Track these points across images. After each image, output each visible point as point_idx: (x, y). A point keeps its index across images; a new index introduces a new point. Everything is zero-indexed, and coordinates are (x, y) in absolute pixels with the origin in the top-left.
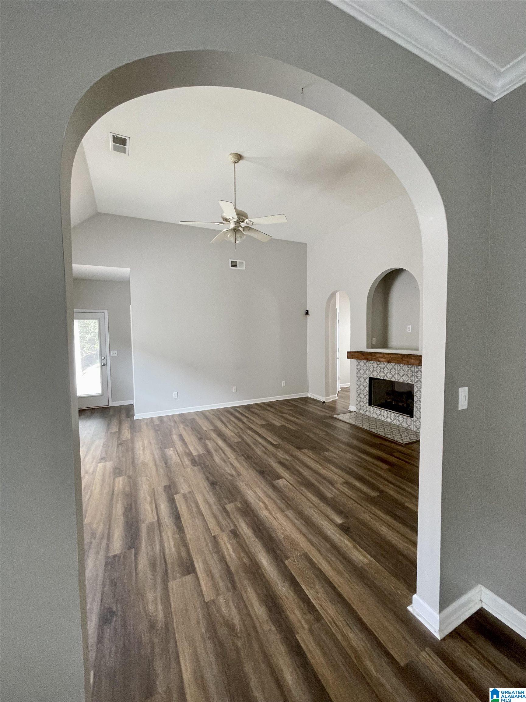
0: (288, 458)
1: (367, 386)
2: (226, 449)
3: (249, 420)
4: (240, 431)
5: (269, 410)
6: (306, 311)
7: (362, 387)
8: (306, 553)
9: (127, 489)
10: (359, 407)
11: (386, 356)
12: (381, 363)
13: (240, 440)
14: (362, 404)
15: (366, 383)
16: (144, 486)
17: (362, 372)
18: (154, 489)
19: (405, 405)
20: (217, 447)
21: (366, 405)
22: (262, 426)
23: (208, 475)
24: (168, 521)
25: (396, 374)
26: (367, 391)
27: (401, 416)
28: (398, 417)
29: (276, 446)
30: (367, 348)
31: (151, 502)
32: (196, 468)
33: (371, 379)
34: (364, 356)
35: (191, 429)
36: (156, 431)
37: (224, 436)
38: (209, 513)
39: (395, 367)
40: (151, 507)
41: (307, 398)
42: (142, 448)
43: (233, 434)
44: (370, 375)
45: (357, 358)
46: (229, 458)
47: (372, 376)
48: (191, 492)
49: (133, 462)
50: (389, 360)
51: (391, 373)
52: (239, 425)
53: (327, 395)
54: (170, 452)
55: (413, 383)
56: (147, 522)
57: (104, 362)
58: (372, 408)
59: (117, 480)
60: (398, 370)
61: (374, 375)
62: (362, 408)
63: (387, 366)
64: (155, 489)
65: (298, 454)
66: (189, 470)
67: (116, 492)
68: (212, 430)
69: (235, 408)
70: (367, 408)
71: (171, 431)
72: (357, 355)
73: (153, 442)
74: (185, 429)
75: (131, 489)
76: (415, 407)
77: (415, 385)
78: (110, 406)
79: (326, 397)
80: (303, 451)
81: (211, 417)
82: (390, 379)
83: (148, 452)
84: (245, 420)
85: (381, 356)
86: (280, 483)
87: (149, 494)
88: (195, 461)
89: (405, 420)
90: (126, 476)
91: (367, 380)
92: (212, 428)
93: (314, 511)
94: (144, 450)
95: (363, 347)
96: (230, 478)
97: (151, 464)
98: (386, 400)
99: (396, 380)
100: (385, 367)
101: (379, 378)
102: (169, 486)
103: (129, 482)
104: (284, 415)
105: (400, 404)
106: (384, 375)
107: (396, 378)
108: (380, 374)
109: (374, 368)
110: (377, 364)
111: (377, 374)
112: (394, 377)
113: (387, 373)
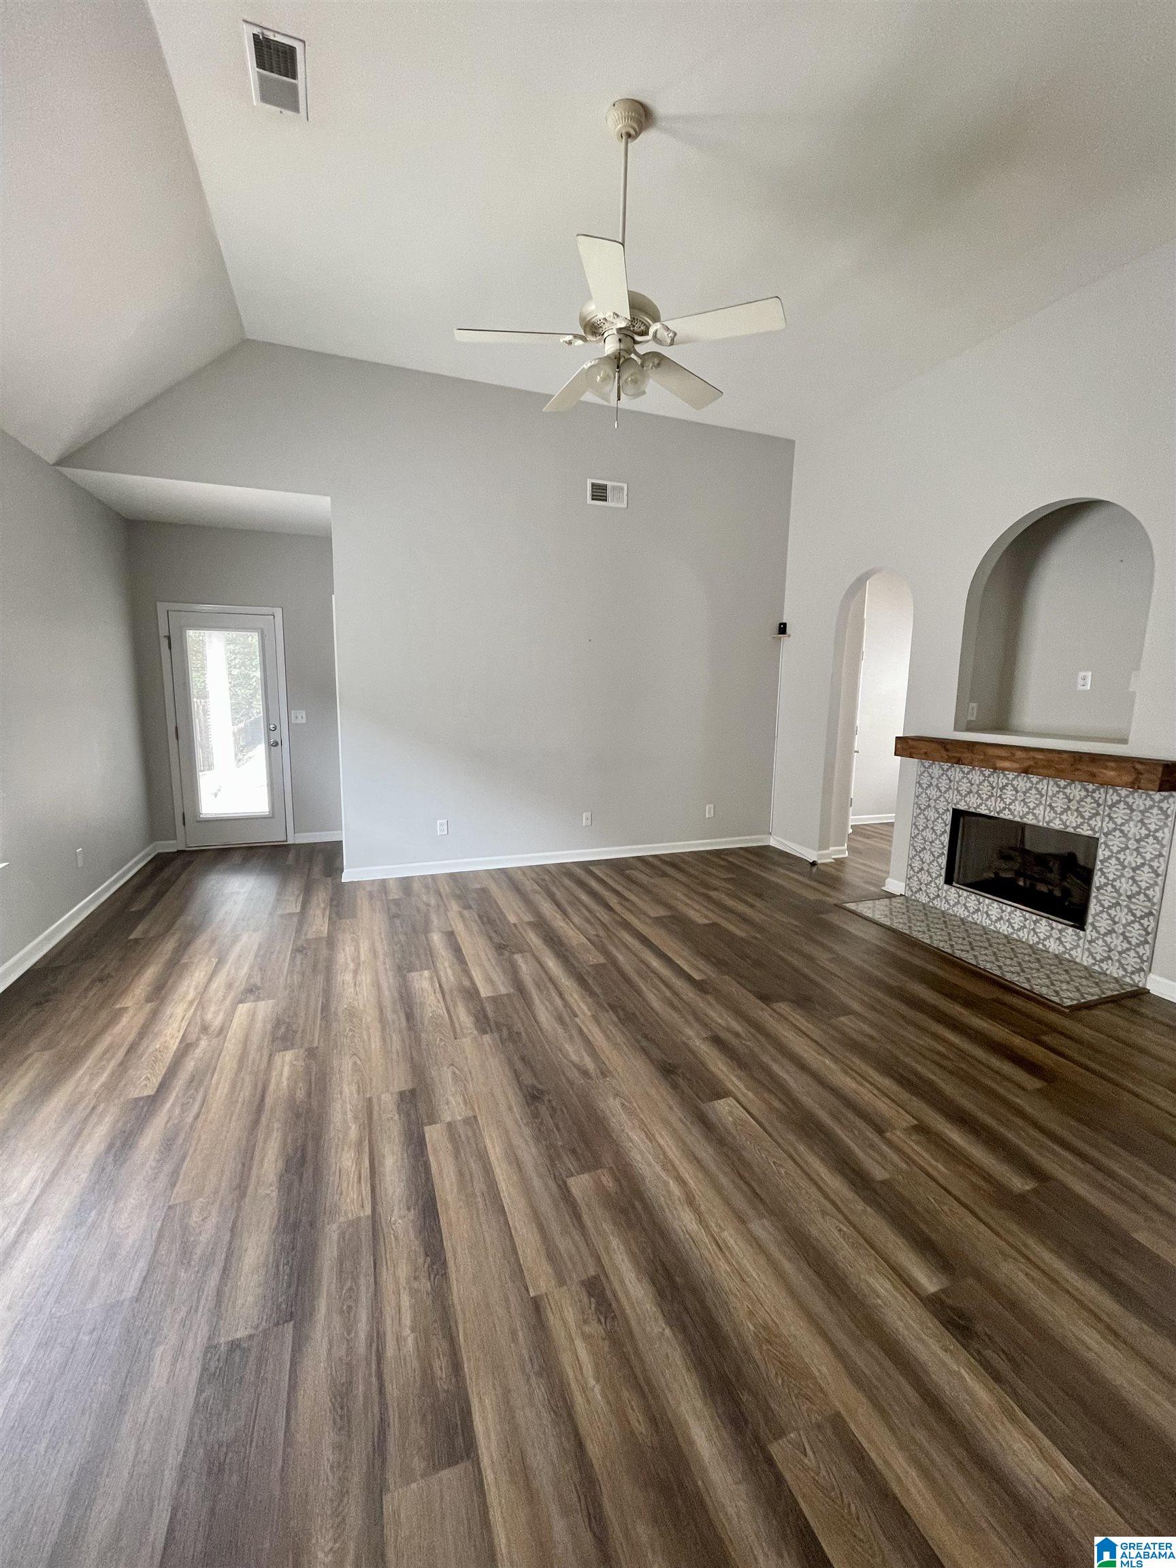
0: (738, 1028)
1: (945, 831)
2: (567, 983)
3: (627, 904)
4: (602, 933)
5: (673, 878)
6: (781, 624)
7: (928, 834)
8: (838, 1414)
9: (300, 1094)
10: (915, 884)
11: (1019, 754)
12: (994, 772)
13: (602, 960)
14: (925, 877)
15: (943, 825)
16: (346, 1090)
17: (933, 792)
18: (370, 1099)
19: (1057, 893)
20: (543, 975)
21: (937, 881)
22: (658, 921)
23: (519, 1065)
24: (400, 1221)
25: (1042, 808)
26: (944, 847)
27: (1044, 922)
28: (1035, 922)
29: (701, 987)
30: (956, 729)
31: (360, 1143)
32: (487, 1039)
33: (957, 814)
34: (947, 750)
35: (477, 918)
36: (393, 917)
37: (561, 943)
38: (522, 1204)
39: (1040, 786)
40: (358, 1162)
41: (767, 848)
42: (352, 966)
43: (585, 940)
44: (958, 803)
45: (926, 756)
46: (576, 1016)
47: (962, 806)
48: (471, 1121)
49: (325, 1007)
50: (1030, 767)
51: (1026, 803)
52: (598, 914)
53: (823, 845)
54: (422, 982)
55: (1097, 835)
56: (342, 1219)
57: (275, 736)
58: (953, 890)
59: (278, 1059)
60: (1050, 793)
61: (971, 803)
62: (923, 888)
63: (1015, 783)
64: (375, 1101)
65: (763, 1014)
66: (467, 1042)
67: (269, 1101)
68: (529, 923)
69: (586, 866)
70: (939, 889)
71: (427, 922)
72: (924, 747)
73: (382, 947)
74: (462, 916)
75: (309, 1095)
76: (1093, 902)
77: (1103, 840)
78: (289, 843)
79: (819, 850)
80: (776, 1006)
81: (529, 886)
82: (1021, 818)
83: (366, 978)
84: (613, 901)
85: (1003, 753)
86: (724, 1109)
87: (356, 1118)
88: (486, 1017)
89: (1056, 934)
90: (302, 1051)
91: (948, 817)
92: (528, 918)
93: (840, 1230)
94: (356, 972)
95: (944, 727)
96: (580, 1081)
97: (370, 1016)
98: (996, 874)
99: (1039, 822)
100: (1007, 785)
101: (986, 812)
102: (413, 1092)
103: (308, 1070)
104: (713, 894)
105: (1043, 888)
106: (1002, 805)
107: (1041, 817)
108: (989, 803)
109: (972, 785)
110: (984, 775)
111: (979, 801)
112: (1034, 814)
113: (1014, 801)
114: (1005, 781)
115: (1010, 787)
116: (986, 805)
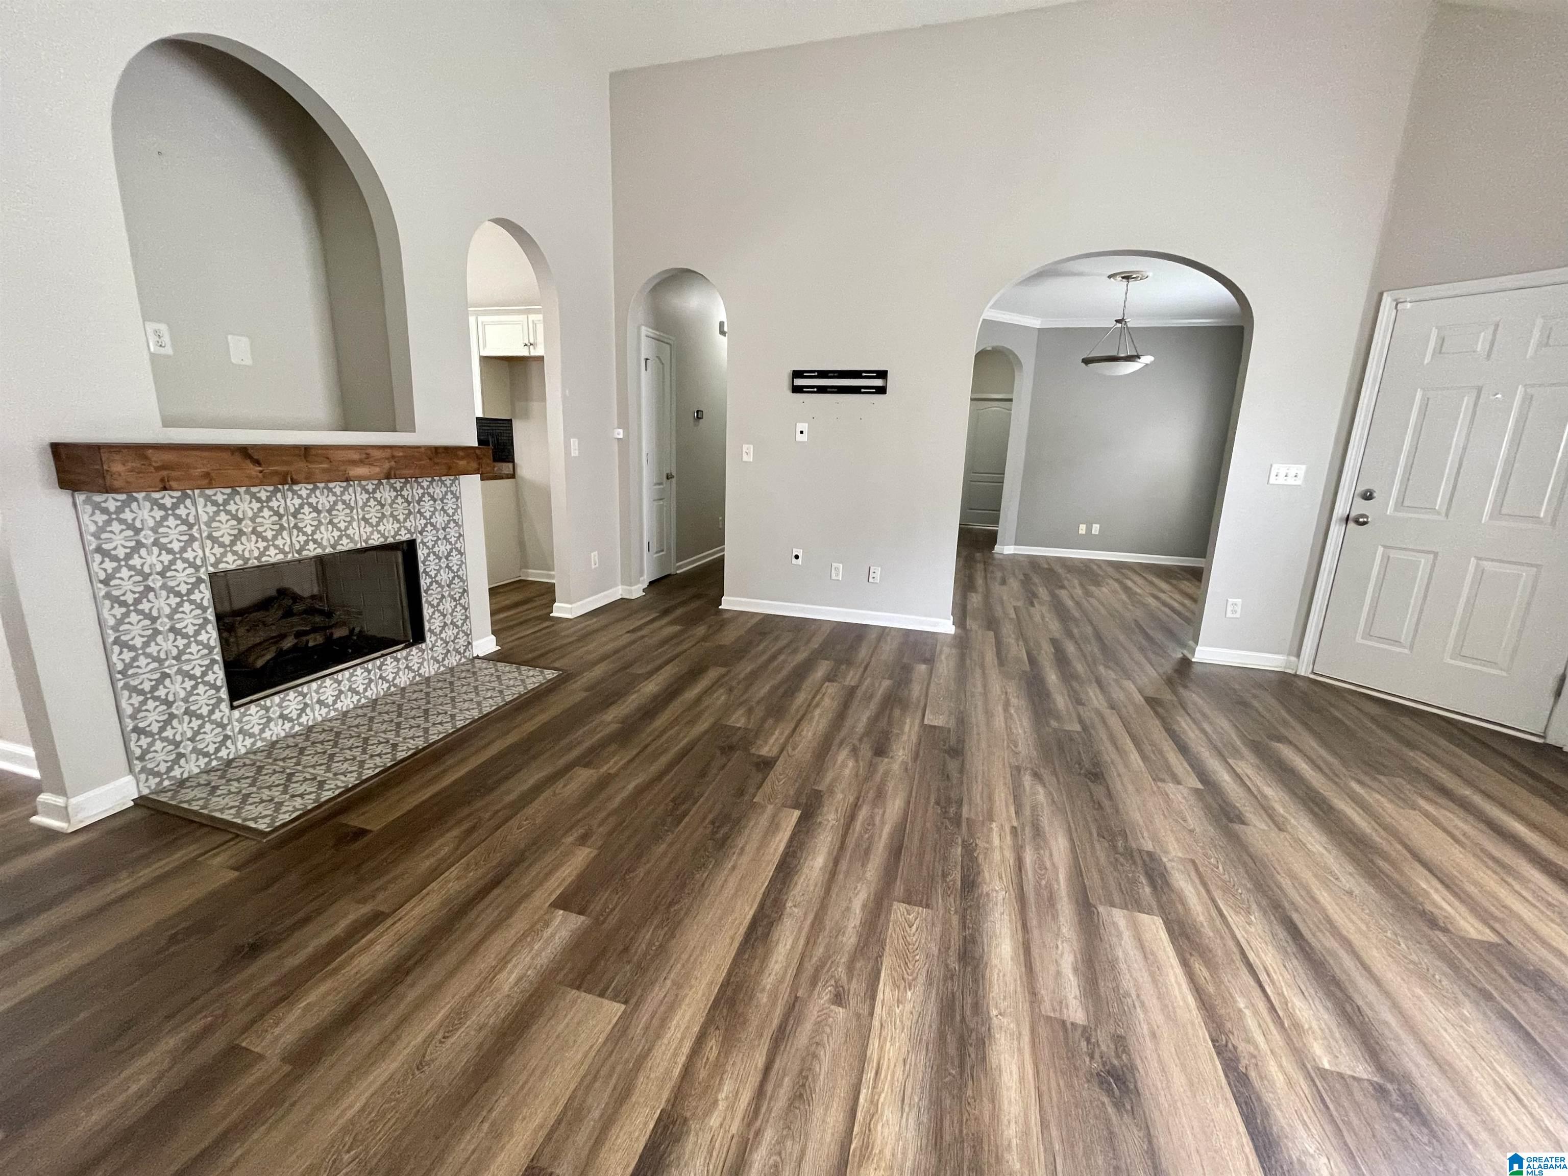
1: (204, 624)
10: (161, 758)
12: (277, 490)
15: (194, 612)
21: (217, 715)
25: (355, 525)
39: (346, 497)
44: (215, 562)
47: (227, 564)
51: (334, 525)
55: (414, 537)
58: (252, 710)
60: (360, 503)
63: (313, 500)
70: (222, 727)
76: (425, 606)
77: (418, 541)
82: (333, 546)
91: (202, 595)
100: (301, 506)
101: (277, 558)
106: (302, 538)
107: (357, 538)
108: (280, 542)
109: (240, 521)
110: (259, 500)
111: (262, 545)
112: (348, 536)
113: (317, 527)
114: (297, 502)
115: (306, 509)
116: (276, 547)
